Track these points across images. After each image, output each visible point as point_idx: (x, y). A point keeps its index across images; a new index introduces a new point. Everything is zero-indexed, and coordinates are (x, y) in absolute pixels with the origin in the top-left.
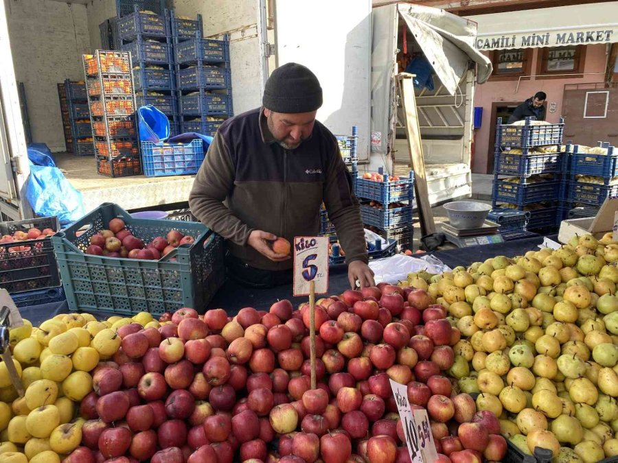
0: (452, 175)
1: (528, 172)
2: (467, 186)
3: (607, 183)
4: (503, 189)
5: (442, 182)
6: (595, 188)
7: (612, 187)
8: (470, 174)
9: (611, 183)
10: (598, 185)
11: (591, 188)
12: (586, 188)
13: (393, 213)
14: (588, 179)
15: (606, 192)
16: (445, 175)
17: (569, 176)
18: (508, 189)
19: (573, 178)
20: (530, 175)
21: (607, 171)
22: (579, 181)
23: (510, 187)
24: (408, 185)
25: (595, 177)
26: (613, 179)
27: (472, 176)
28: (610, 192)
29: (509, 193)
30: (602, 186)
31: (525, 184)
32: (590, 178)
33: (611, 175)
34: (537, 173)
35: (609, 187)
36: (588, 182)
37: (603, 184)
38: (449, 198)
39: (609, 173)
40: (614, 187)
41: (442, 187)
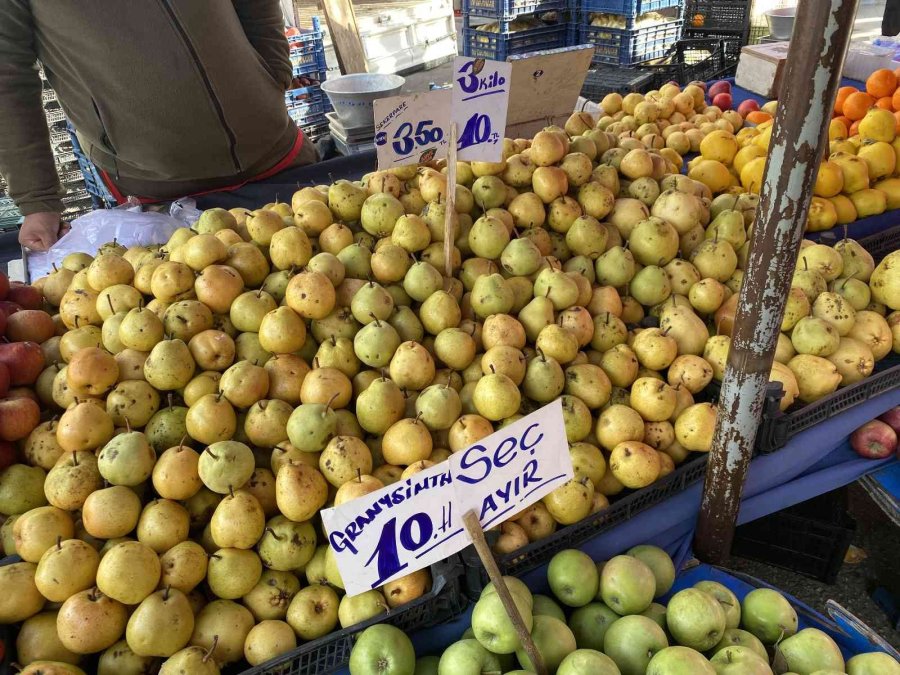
0: (420, 21)
1: (511, 11)
2: (449, 40)
3: (629, 26)
4: (478, 43)
5: (403, 35)
6: (613, 36)
7: (637, 31)
8: (453, 18)
9: (636, 26)
10: (617, 30)
11: (608, 36)
12: (602, 35)
13: (292, 98)
14: (604, 20)
15: (628, 42)
16: (408, 21)
17: (579, 16)
18: (483, 44)
19: (584, 18)
20: (514, 16)
21: (629, 4)
22: (594, 24)
23: (486, 40)
24: (311, 45)
25: (616, 17)
26: (640, 18)
27: (456, 21)
28: (635, 42)
29: (486, 50)
30: (623, 31)
31: (507, 32)
32: (608, 18)
33: (635, 10)
34: (527, 12)
35: (633, 32)
36: (605, 25)
37: (624, 28)
38: (416, 62)
39: (631, 8)
40: (640, 33)
41: (404, 44)
